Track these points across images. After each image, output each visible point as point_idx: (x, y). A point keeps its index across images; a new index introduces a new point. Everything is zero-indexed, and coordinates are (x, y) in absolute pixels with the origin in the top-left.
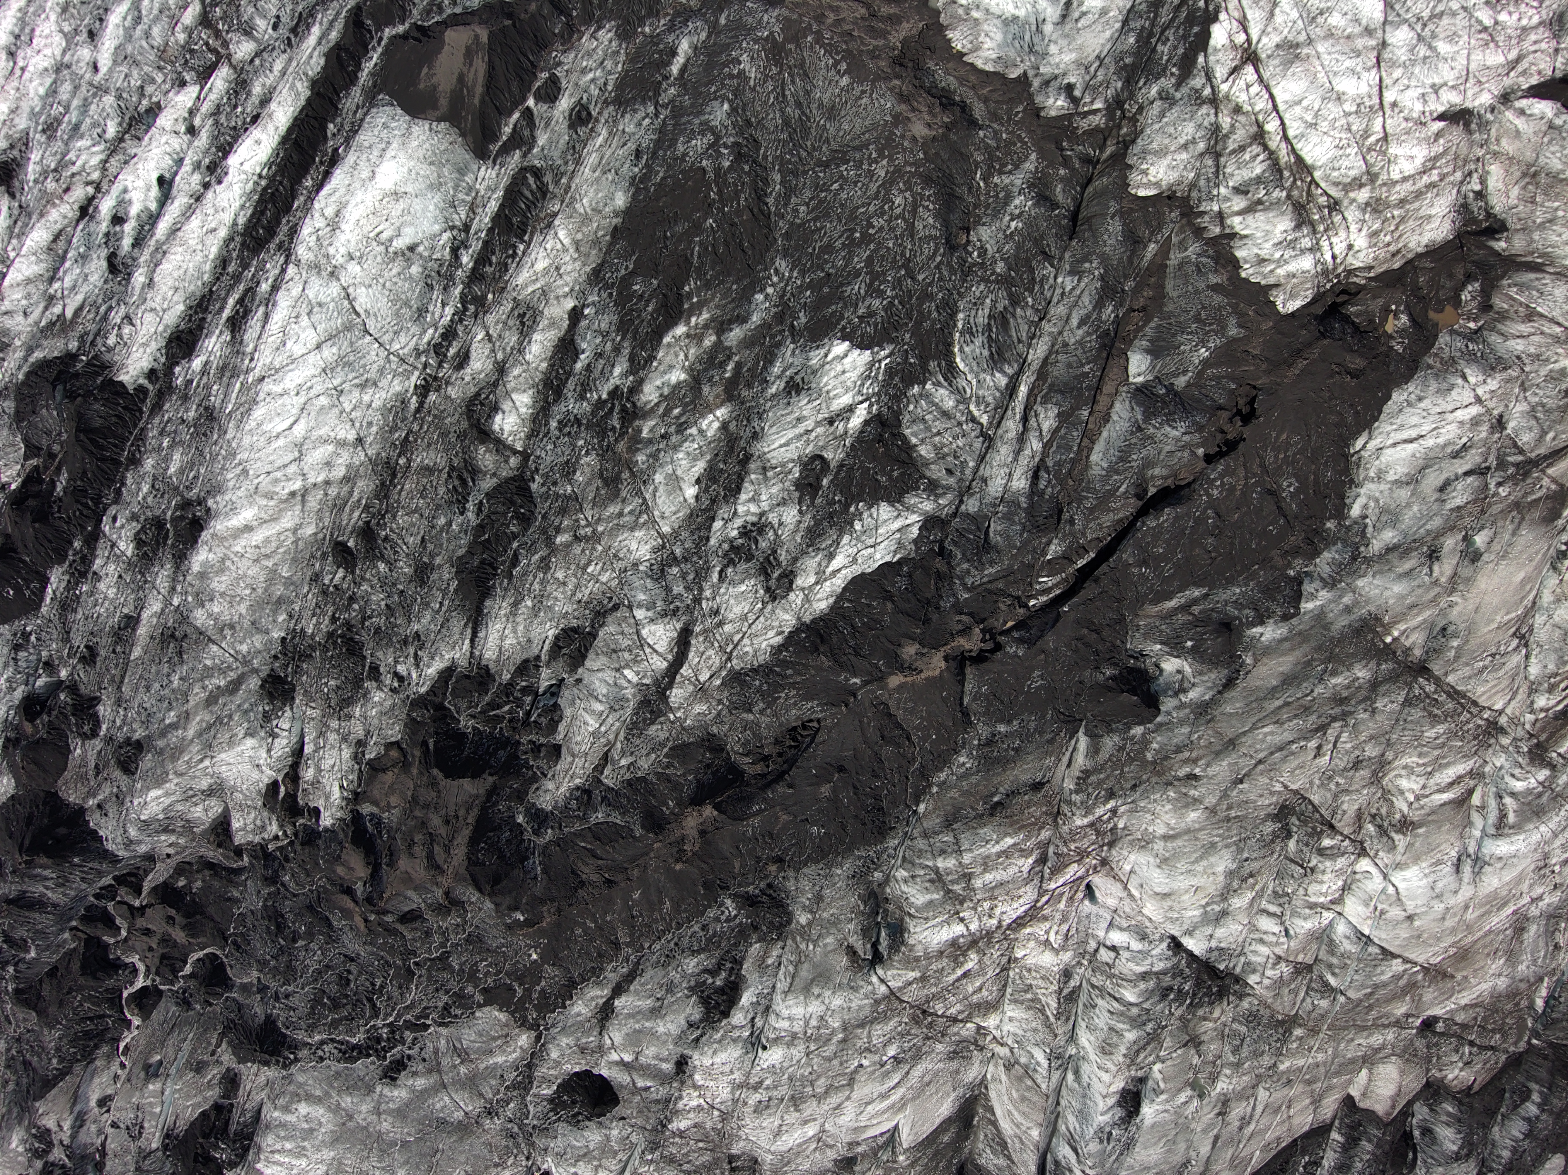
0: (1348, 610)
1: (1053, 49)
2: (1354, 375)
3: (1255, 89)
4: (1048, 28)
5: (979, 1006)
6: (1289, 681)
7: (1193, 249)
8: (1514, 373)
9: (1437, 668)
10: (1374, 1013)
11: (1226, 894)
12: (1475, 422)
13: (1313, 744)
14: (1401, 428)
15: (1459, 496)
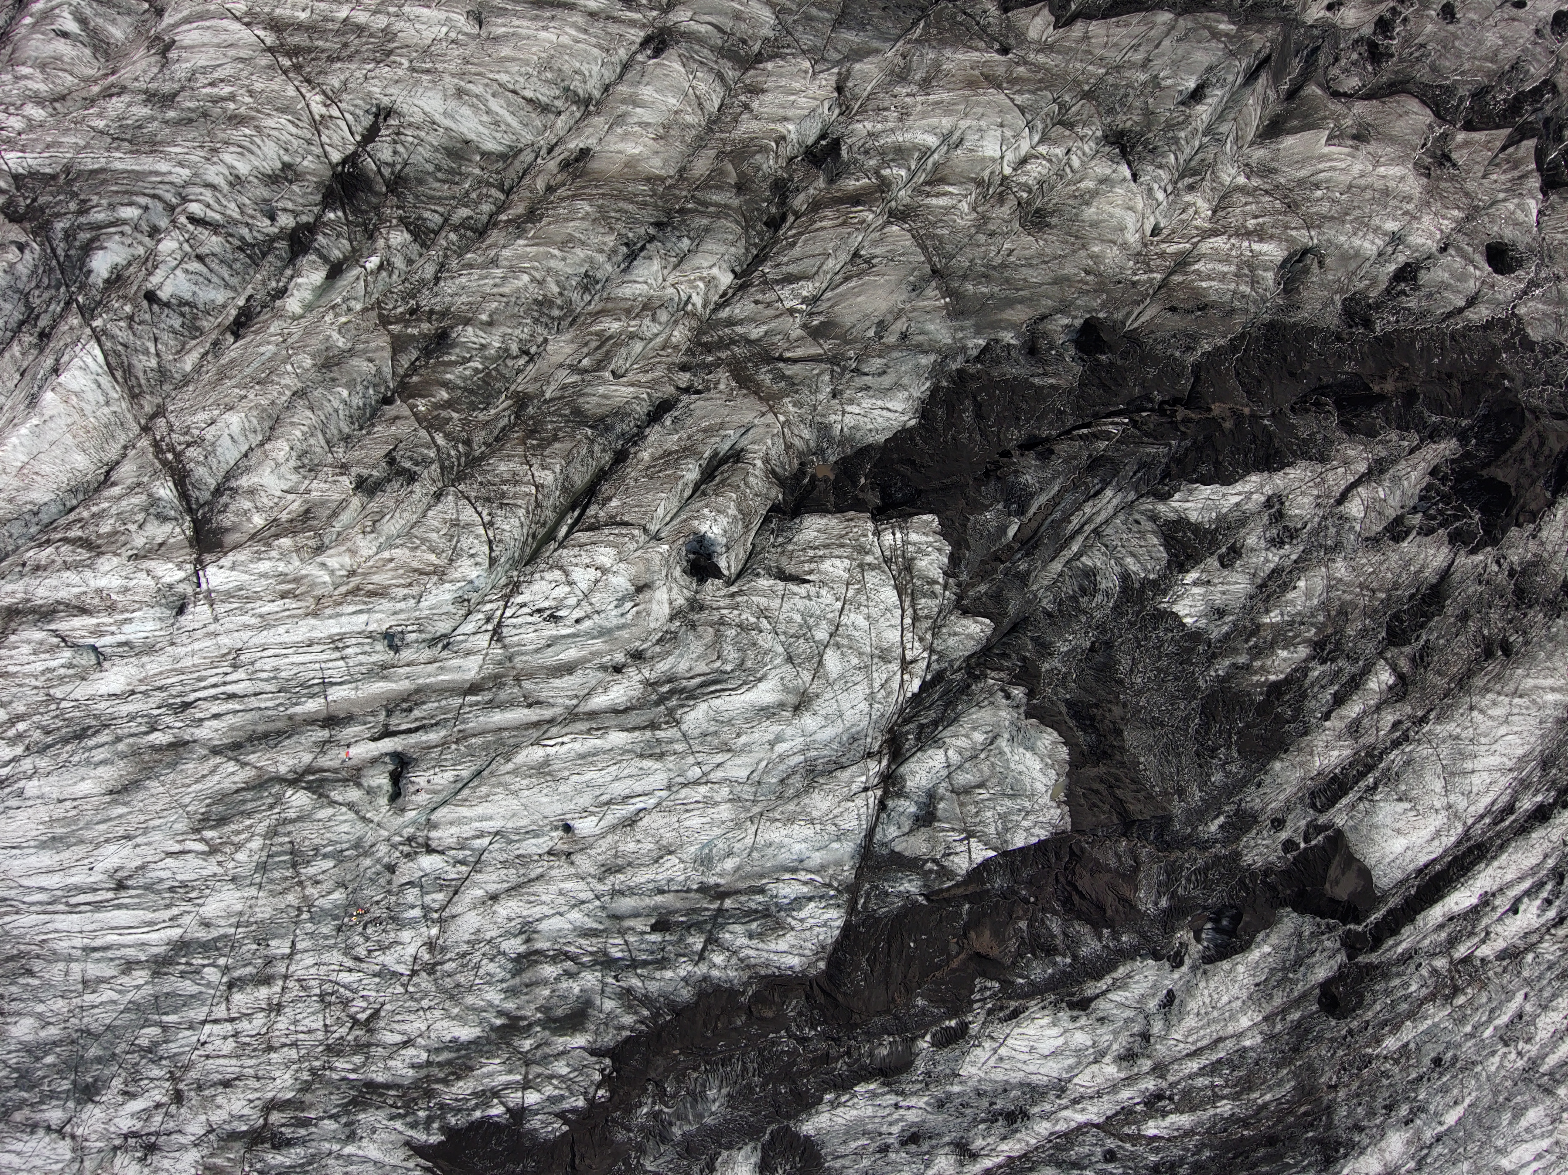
0: (962, 329)
1: (1007, 723)
2: (913, 463)
3: (909, 646)
4: (1006, 736)
5: (1248, 194)
6: (1010, 303)
7: (964, 577)
8: (818, 419)
9: (927, 269)
10: (1040, 76)
11: (1095, 194)
12: (851, 402)
13: (1012, 259)
14: (889, 419)
15: (876, 363)
